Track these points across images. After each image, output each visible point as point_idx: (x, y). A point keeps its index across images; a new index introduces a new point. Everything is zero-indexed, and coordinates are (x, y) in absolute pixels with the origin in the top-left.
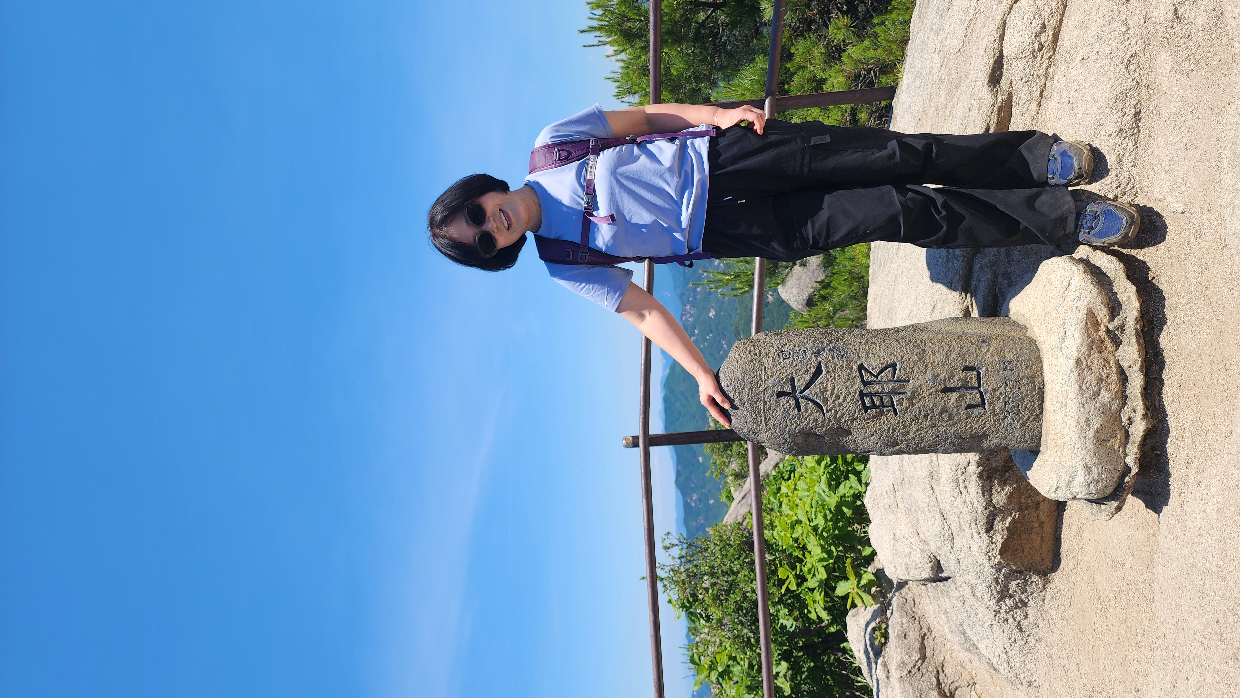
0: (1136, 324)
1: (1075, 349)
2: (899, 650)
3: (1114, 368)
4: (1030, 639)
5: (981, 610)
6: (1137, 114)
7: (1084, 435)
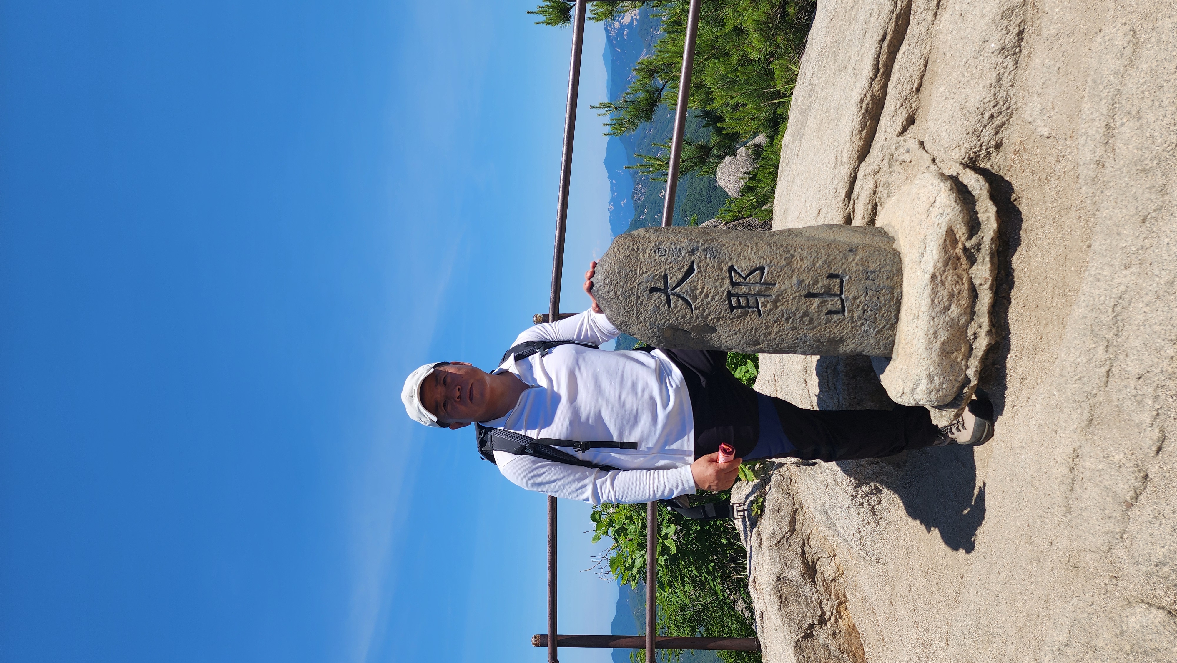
0: (991, 244)
1: (932, 264)
2: (771, 521)
3: (966, 285)
4: (881, 522)
5: (841, 493)
6: (1021, 33)
7: (931, 346)
